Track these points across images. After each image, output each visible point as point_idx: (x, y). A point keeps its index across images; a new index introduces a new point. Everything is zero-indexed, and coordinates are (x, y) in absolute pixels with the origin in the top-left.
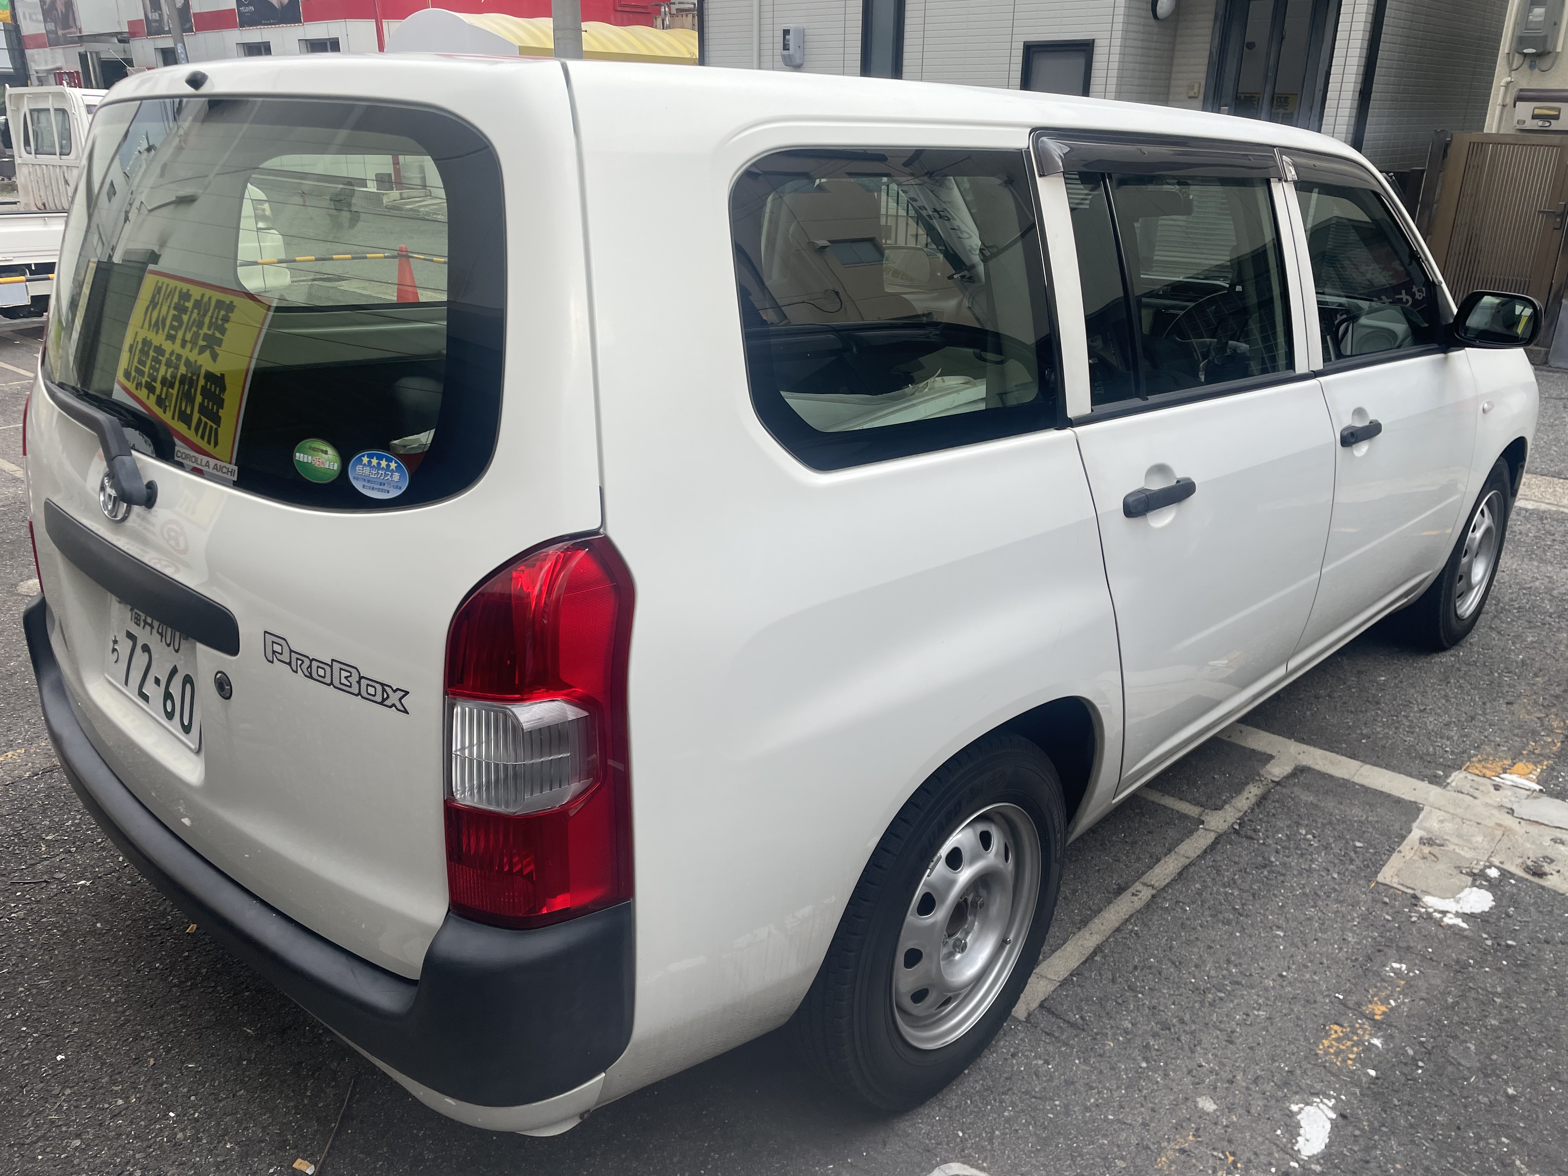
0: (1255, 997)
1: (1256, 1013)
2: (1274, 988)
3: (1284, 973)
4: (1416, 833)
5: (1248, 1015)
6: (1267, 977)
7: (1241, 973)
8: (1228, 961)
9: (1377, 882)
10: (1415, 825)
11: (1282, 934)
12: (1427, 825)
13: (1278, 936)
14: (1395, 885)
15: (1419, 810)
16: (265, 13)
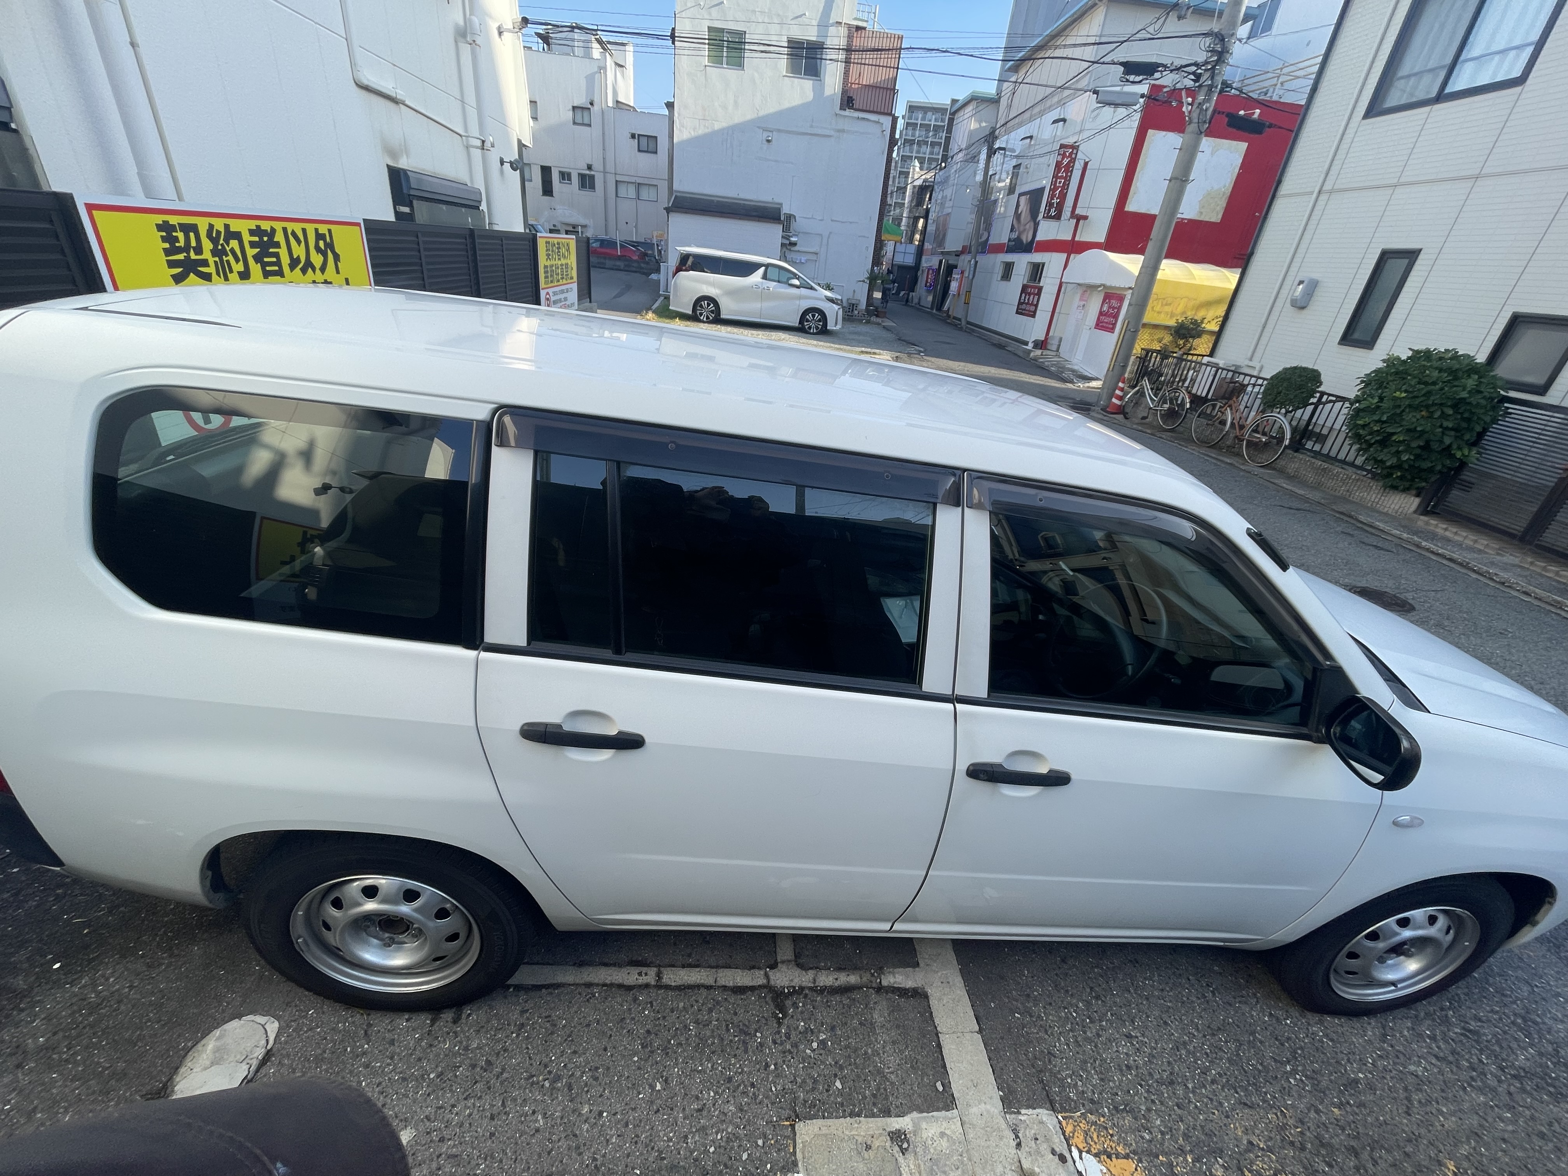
0: (560, 1108)
1: (540, 1117)
2: (580, 1114)
3: (605, 1114)
4: (903, 1123)
5: (534, 1112)
6: (590, 1104)
7: (586, 1085)
8: (597, 1068)
9: (793, 1127)
10: (915, 1115)
11: (658, 1087)
12: (924, 1125)
13: (652, 1087)
14: (799, 1141)
15: (947, 1108)
16: (1018, 246)
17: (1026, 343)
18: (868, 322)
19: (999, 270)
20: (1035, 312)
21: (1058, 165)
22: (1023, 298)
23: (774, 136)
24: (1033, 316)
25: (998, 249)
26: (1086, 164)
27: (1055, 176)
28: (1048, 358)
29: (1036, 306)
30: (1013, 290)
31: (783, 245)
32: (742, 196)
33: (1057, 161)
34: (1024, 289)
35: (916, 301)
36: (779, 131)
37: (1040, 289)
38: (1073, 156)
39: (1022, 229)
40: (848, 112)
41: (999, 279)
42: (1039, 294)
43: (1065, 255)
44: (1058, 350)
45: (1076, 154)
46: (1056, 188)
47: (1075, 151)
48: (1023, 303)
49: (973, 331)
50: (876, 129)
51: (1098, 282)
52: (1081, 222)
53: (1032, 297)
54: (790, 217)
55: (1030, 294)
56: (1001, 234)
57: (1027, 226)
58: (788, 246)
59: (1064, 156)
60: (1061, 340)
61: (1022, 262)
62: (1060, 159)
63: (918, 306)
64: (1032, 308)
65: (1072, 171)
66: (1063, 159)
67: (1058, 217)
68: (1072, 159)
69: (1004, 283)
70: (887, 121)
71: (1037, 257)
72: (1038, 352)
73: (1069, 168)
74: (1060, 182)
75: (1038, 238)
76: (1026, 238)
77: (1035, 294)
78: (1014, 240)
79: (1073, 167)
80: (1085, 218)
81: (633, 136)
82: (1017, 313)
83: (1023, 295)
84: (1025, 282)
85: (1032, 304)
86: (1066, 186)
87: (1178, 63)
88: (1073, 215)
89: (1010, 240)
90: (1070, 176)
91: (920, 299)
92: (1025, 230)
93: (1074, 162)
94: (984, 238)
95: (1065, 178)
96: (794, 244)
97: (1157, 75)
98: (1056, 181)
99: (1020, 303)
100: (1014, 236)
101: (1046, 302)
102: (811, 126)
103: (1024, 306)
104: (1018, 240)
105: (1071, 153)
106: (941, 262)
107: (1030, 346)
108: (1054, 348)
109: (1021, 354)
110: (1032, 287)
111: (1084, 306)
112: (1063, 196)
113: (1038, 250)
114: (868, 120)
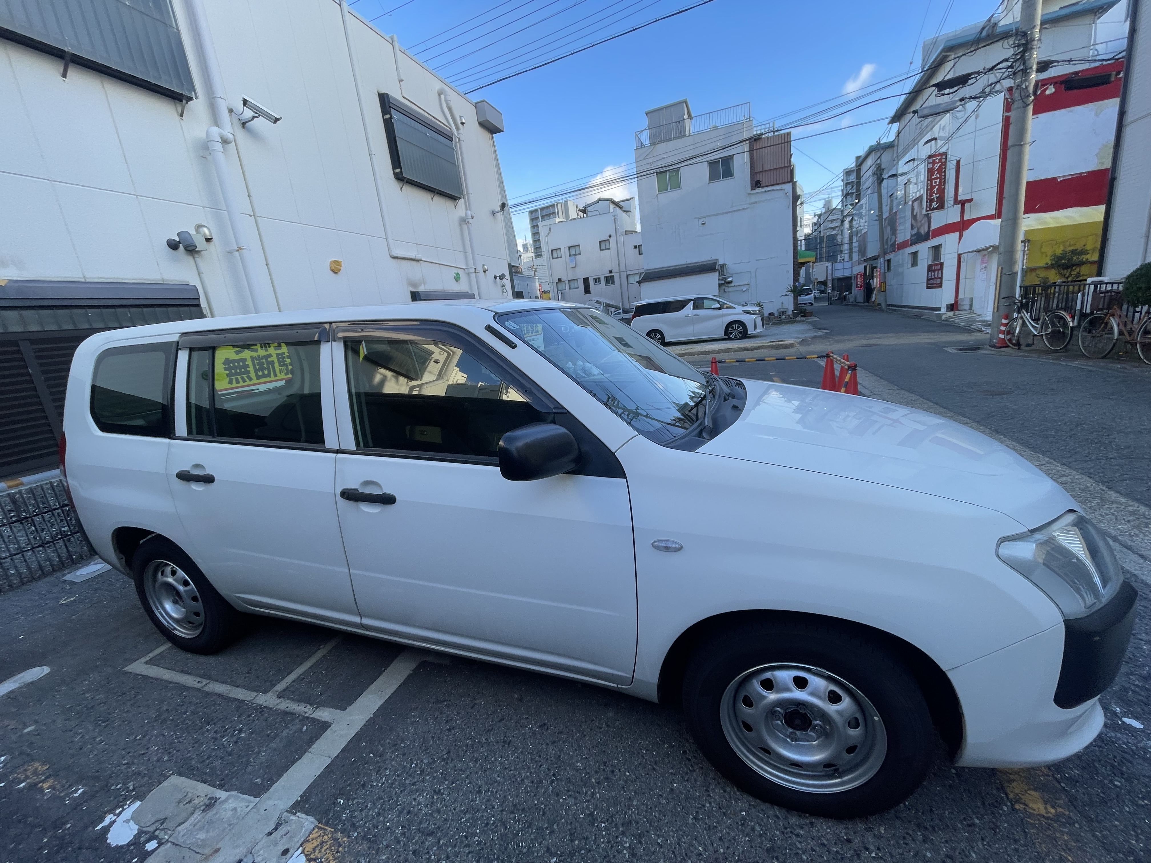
4: (223, 795)
9: (169, 777)
16: (919, 238)
17: (939, 309)
18: (795, 322)
19: (908, 260)
20: (941, 283)
21: (930, 171)
22: (930, 275)
23: (706, 220)
24: (941, 287)
25: (904, 245)
26: (958, 162)
27: (930, 179)
28: (961, 317)
29: (941, 278)
30: (921, 271)
31: (720, 285)
32: (689, 261)
33: (928, 169)
34: (930, 267)
35: (852, 300)
36: (710, 216)
37: (942, 264)
38: (943, 160)
39: (919, 224)
40: (758, 190)
41: (910, 265)
42: (941, 269)
43: (957, 234)
44: (971, 309)
45: (946, 158)
46: (933, 187)
47: (944, 157)
48: (931, 279)
49: (895, 310)
50: (781, 193)
51: (988, 245)
52: (967, 205)
53: (936, 272)
54: (723, 266)
55: (934, 271)
56: (904, 233)
57: (923, 222)
58: (724, 284)
59: (934, 163)
60: (971, 300)
61: (924, 249)
62: (930, 166)
63: (855, 303)
64: (939, 281)
65: (945, 172)
66: (933, 166)
67: (941, 206)
68: (942, 163)
69: (914, 268)
70: (788, 187)
71: (934, 242)
72: (951, 314)
73: (942, 170)
74: (936, 182)
75: (932, 228)
76: (924, 230)
77: (938, 270)
78: (915, 234)
79: (945, 168)
80: (970, 200)
81: (635, 247)
82: (928, 288)
83: (930, 273)
84: (930, 263)
85: (938, 278)
86: (943, 182)
87: (989, 66)
88: (956, 201)
89: (912, 236)
90: (945, 175)
91: (856, 298)
92: (921, 226)
93: (946, 165)
94: (892, 242)
95: (940, 178)
96: (730, 282)
97: (970, 82)
98: (931, 183)
99: (928, 280)
100: (914, 231)
101: (949, 273)
102: (732, 207)
103: (931, 282)
104: (918, 234)
105: (940, 160)
106: (865, 268)
107: (943, 310)
108: (967, 307)
109: (935, 319)
110: (935, 265)
111: (985, 267)
112: (942, 191)
113: (934, 236)
114: (773, 190)
